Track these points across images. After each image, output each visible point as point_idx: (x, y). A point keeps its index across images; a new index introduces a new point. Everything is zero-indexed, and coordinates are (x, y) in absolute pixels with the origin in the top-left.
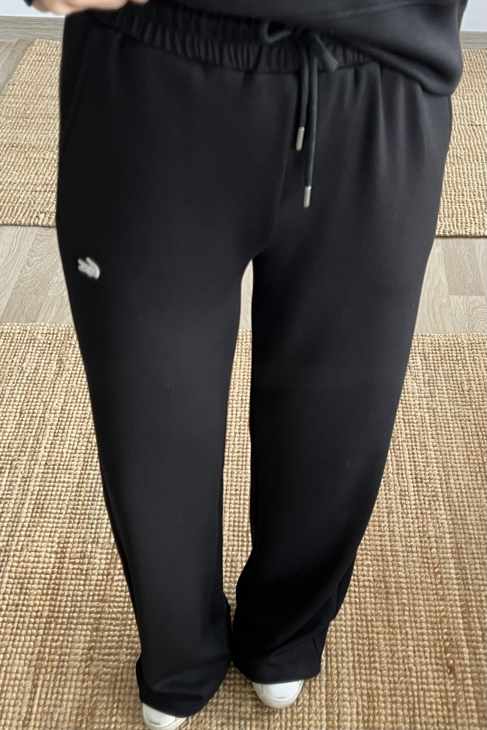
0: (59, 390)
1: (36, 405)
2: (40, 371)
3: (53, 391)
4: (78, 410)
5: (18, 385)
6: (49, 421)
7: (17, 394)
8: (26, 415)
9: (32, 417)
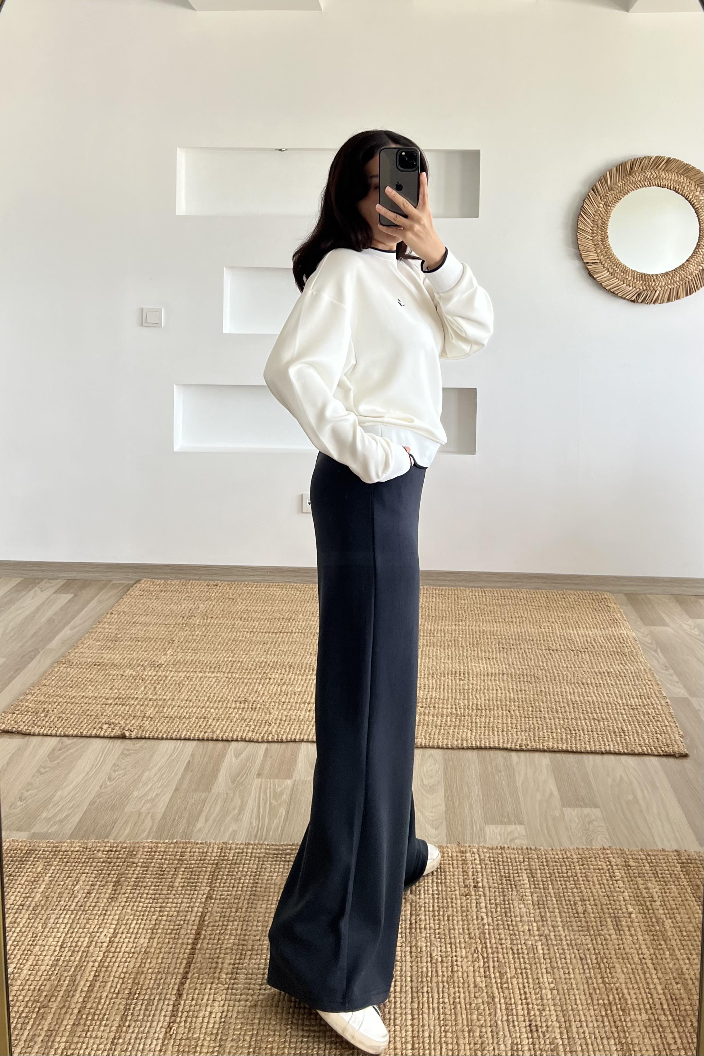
0: (111, 917)
1: (80, 937)
2: (93, 895)
3: (103, 920)
4: (129, 942)
5: (65, 912)
6: (92, 956)
7: (62, 923)
8: (67, 949)
9: (73, 951)
